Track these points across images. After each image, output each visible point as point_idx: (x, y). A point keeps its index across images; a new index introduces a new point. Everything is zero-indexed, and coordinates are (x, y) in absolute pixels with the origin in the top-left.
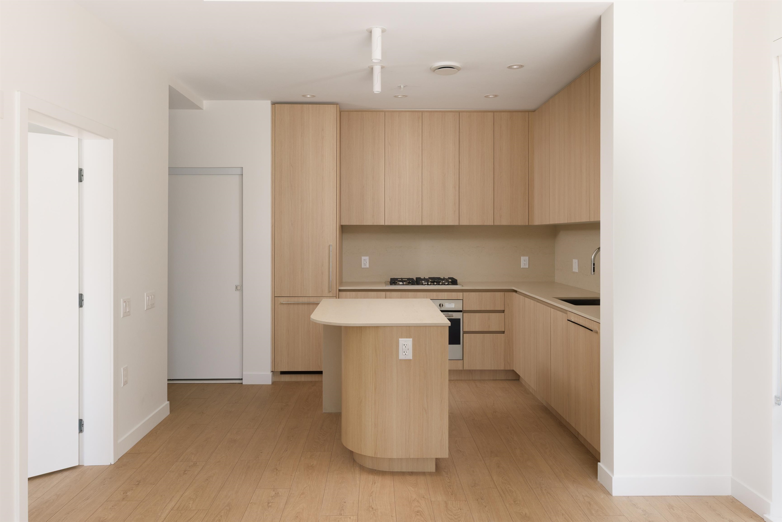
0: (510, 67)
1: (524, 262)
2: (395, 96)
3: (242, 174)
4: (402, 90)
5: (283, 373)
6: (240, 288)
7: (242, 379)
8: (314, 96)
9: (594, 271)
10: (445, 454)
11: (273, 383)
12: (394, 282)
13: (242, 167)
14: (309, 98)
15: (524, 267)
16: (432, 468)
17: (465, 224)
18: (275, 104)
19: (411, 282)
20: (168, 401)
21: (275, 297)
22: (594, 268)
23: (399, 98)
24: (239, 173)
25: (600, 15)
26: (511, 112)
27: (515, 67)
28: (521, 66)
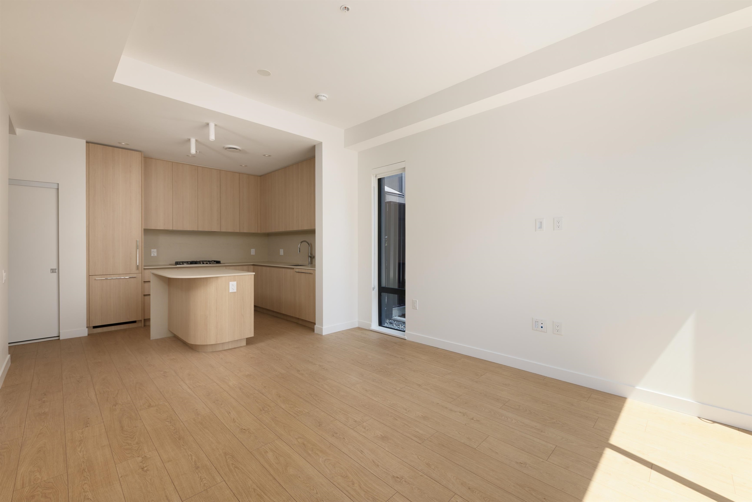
0: (264, 155)
1: (253, 252)
2: (188, 155)
3: (57, 188)
4: (198, 153)
5: (94, 327)
6: (56, 271)
7: (59, 336)
8: (128, 144)
9: (300, 252)
10: (252, 335)
11: (89, 335)
12: (177, 263)
13: (58, 184)
14: (123, 144)
15: (253, 254)
16: (244, 343)
17: (224, 231)
18: (90, 143)
19: (192, 263)
20: (9, 354)
21: (89, 276)
22: (300, 250)
23: (190, 157)
24: (56, 187)
25: (315, 145)
26: (249, 175)
27: (267, 155)
28: (270, 156)
